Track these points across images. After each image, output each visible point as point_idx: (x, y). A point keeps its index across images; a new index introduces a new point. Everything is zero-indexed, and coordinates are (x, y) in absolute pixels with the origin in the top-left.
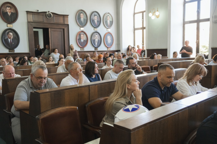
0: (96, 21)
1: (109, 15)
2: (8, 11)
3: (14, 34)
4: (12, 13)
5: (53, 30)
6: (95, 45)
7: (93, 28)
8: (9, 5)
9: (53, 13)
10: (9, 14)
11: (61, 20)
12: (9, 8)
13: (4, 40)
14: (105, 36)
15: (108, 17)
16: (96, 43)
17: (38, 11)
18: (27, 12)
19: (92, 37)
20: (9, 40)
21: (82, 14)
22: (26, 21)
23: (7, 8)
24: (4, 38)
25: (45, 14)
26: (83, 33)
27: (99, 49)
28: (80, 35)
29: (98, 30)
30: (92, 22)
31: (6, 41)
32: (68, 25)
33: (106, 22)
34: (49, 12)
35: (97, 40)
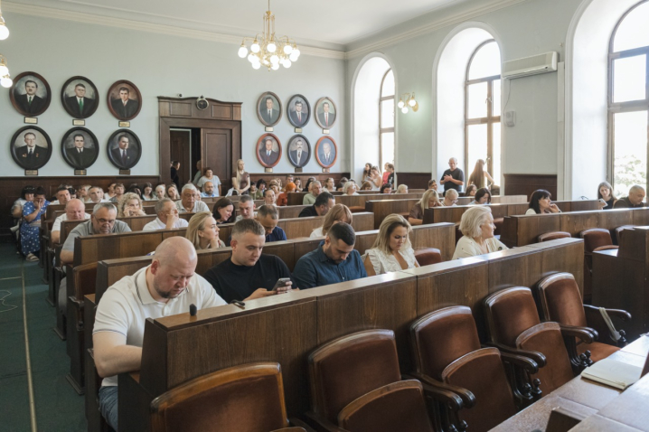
0: (299, 114)
1: (327, 101)
2: (122, 96)
3: (132, 140)
4: (130, 101)
5: (209, 131)
6: (296, 162)
7: (292, 128)
8: (124, 86)
9: (209, 100)
10: (125, 102)
11: (226, 113)
12: (125, 92)
13: (112, 151)
14: (319, 143)
15: (326, 105)
16: (299, 159)
17: (181, 95)
18: (160, 98)
19: (291, 146)
20: (121, 151)
21: (269, 101)
22: (157, 115)
23: (122, 92)
24: (112, 147)
25: (193, 101)
26: (270, 138)
27: (305, 170)
28: (264, 142)
29: (304, 131)
30: (291, 115)
31: (116, 153)
32: (240, 122)
33: (322, 115)
34: (202, 97)
35: (300, 152)
